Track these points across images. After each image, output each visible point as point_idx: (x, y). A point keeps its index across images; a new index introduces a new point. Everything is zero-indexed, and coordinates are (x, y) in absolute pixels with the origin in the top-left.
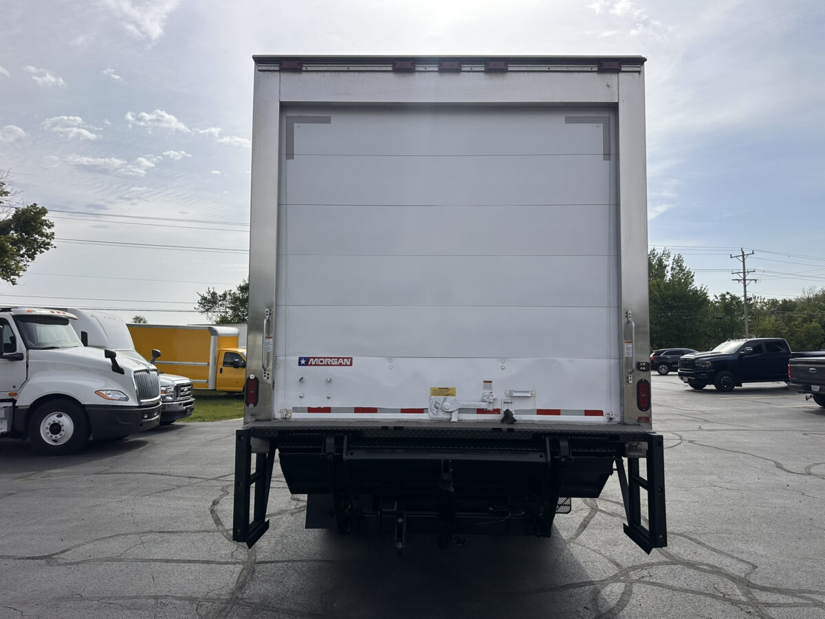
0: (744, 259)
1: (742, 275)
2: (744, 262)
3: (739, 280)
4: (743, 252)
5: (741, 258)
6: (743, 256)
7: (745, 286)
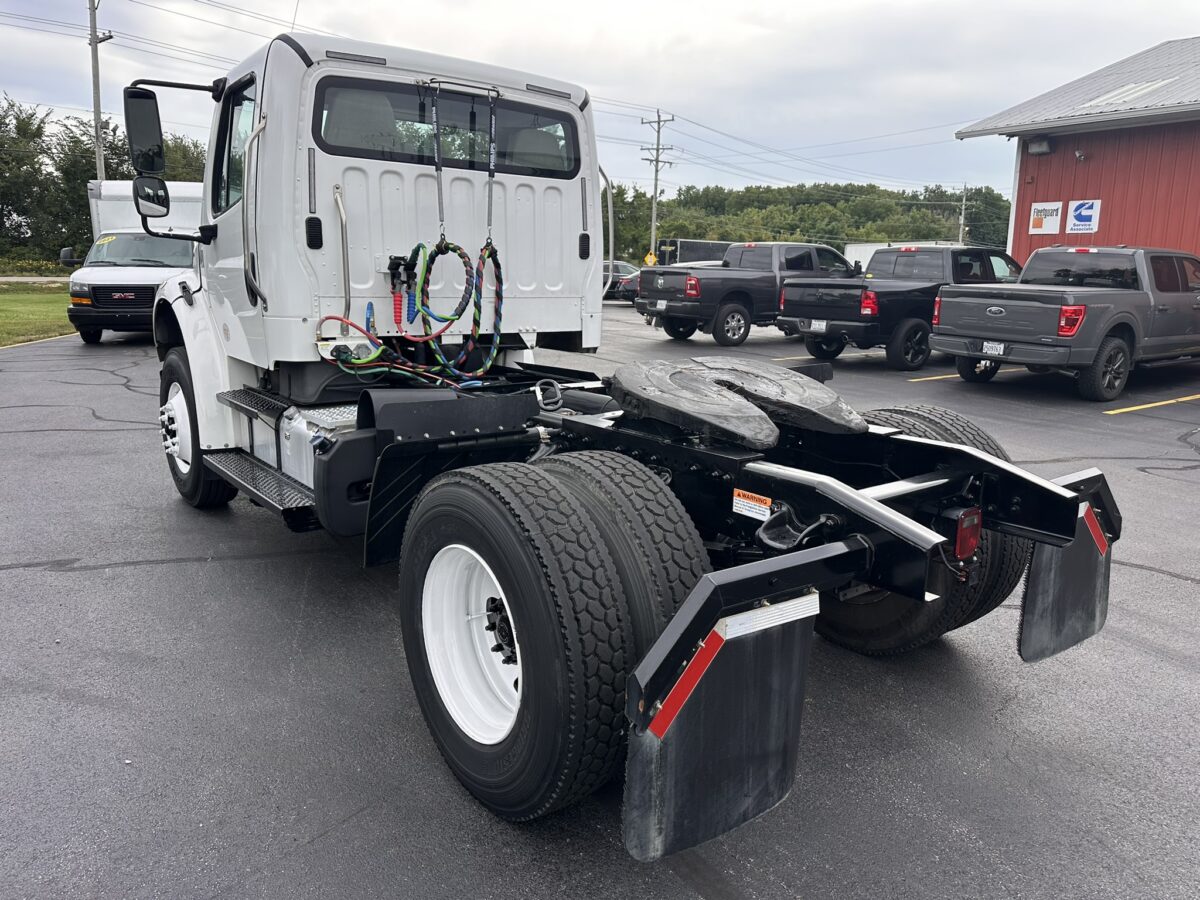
0: (659, 128)
1: (655, 153)
2: (659, 132)
3: (651, 161)
4: (659, 116)
5: (656, 125)
6: (659, 122)
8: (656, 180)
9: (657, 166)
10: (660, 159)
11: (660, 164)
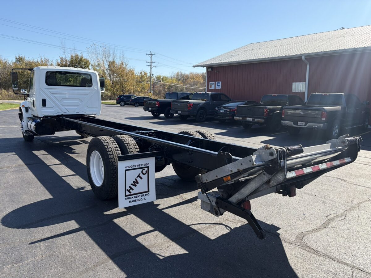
0: (151, 56)
1: (150, 63)
2: (151, 57)
3: (149, 66)
4: (151, 53)
5: (150, 55)
6: (151, 55)
7: (151, 69)
8: (151, 71)
9: (151, 67)
10: (152, 65)
11: (152, 67)
